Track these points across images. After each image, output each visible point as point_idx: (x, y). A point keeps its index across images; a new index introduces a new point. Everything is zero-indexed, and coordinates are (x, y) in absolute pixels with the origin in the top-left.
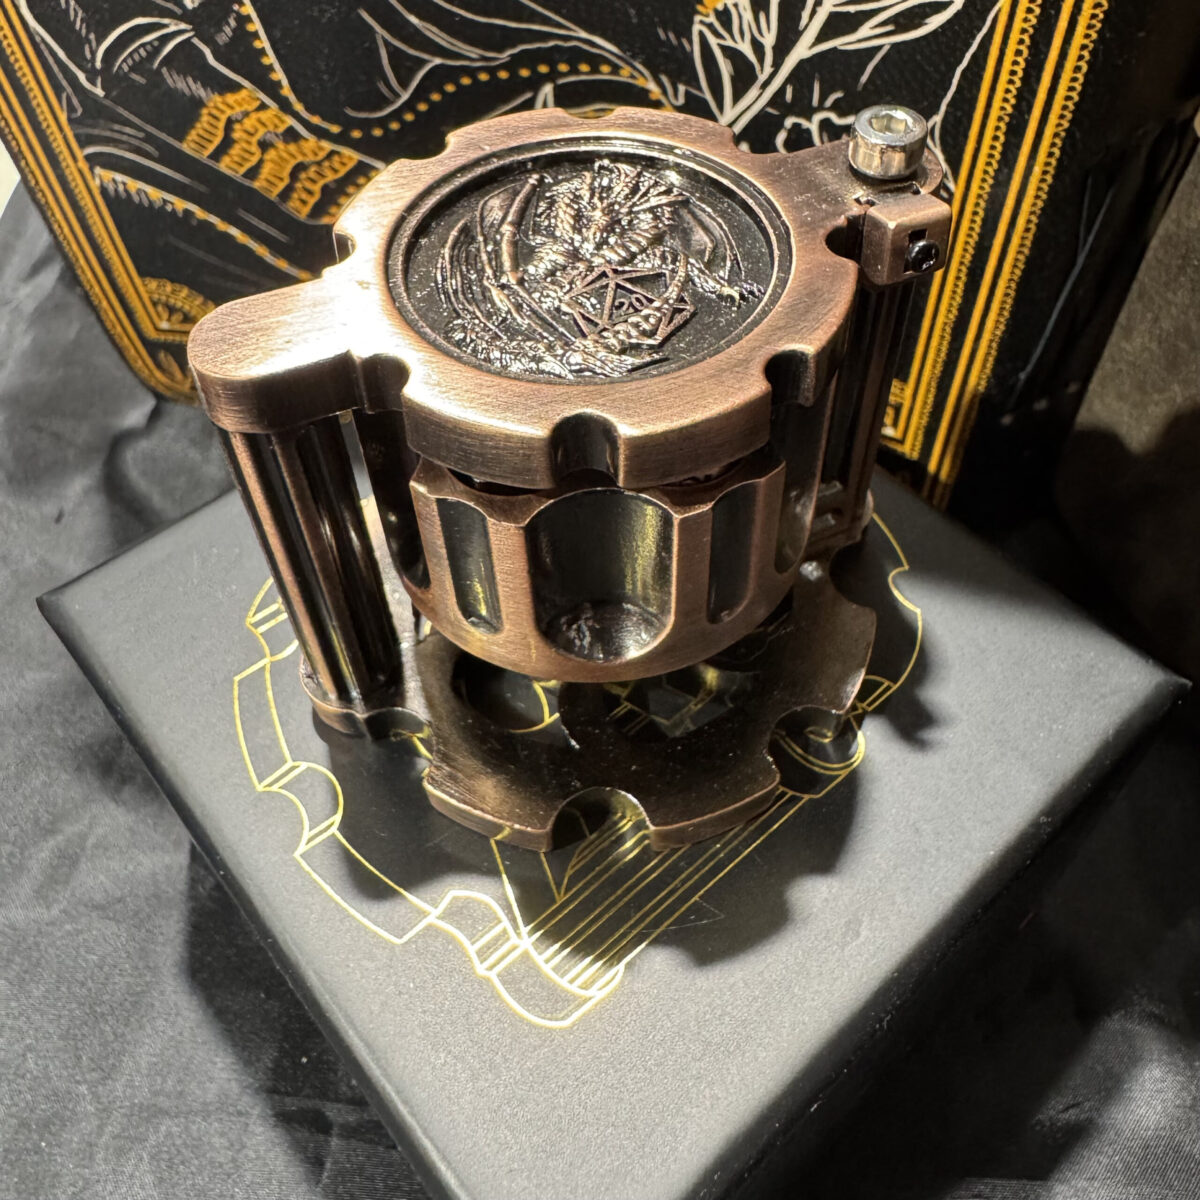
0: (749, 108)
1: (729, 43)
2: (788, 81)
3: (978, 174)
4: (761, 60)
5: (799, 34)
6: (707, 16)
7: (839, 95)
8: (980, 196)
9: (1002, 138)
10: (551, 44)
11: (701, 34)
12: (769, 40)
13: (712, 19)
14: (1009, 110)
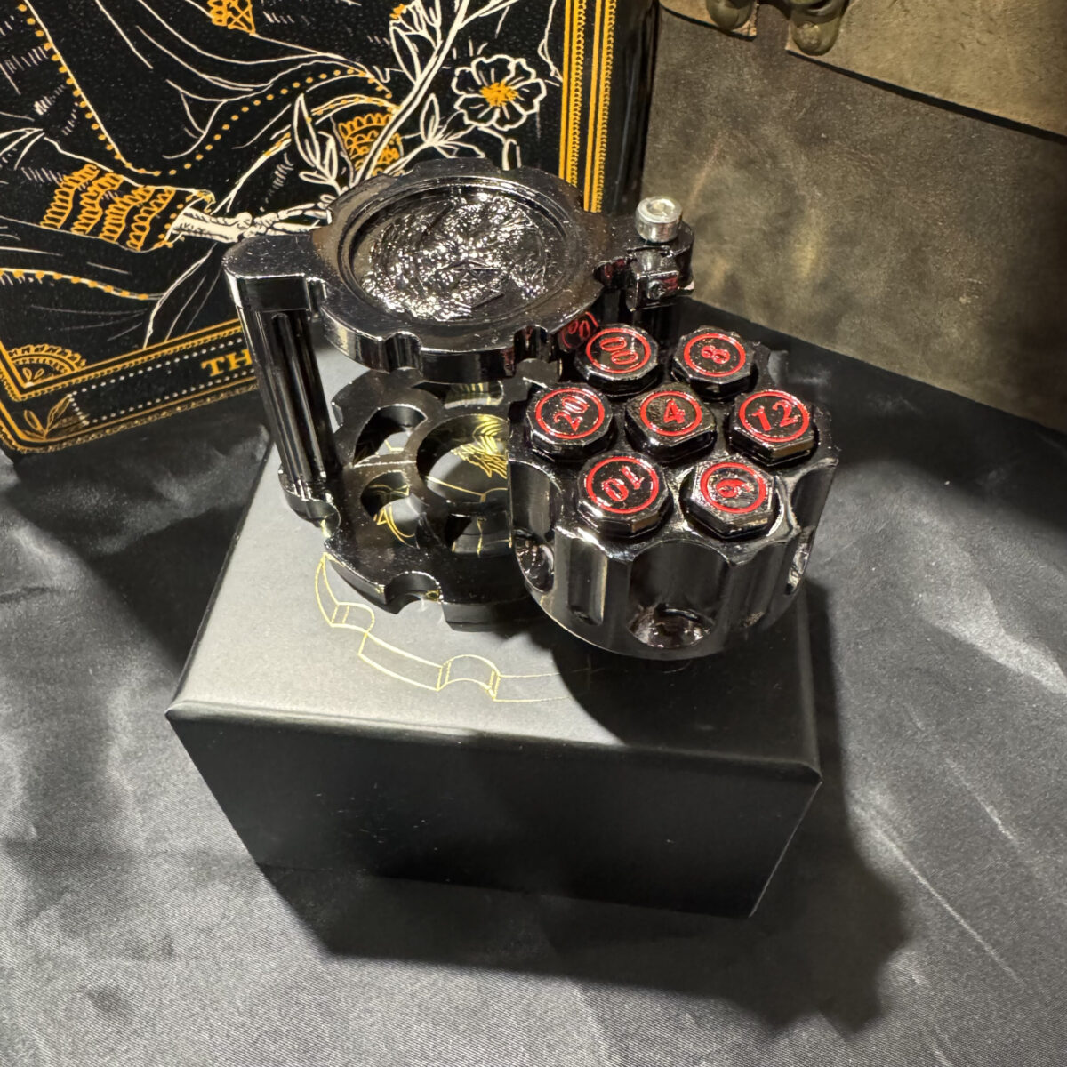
0: (431, 70)
1: (414, 32)
2: (452, 46)
3: (574, 66)
4: (435, 38)
5: (454, 15)
6: (397, 19)
7: (485, 45)
8: (577, 79)
9: (583, 41)
10: (299, 66)
11: (395, 32)
12: (437, 24)
13: (401, 21)
14: (583, 23)
